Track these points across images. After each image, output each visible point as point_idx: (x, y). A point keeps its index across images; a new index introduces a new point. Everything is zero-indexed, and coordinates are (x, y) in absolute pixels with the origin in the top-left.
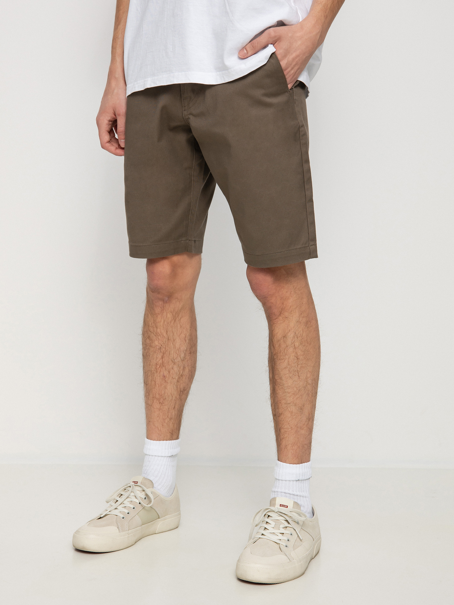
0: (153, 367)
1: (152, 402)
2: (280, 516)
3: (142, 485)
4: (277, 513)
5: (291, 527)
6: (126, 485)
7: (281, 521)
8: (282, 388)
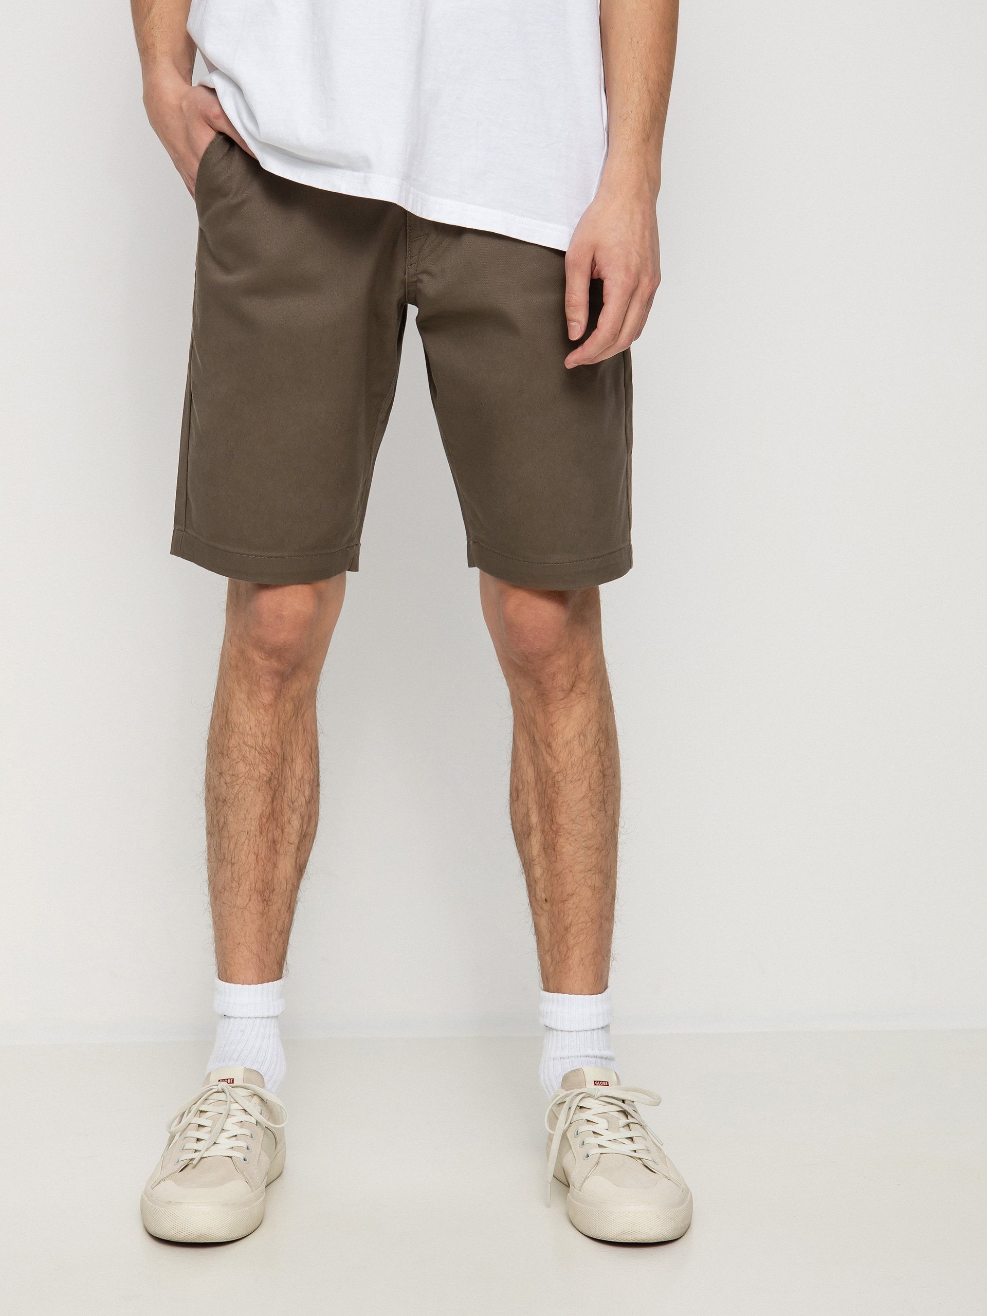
0: (253, 822)
1: (248, 899)
2: (605, 1104)
3: (252, 1085)
4: (599, 1099)
5: (637, 1122)
6: (209, 1091)
7: (612, 1113)
8: (576, 840)
